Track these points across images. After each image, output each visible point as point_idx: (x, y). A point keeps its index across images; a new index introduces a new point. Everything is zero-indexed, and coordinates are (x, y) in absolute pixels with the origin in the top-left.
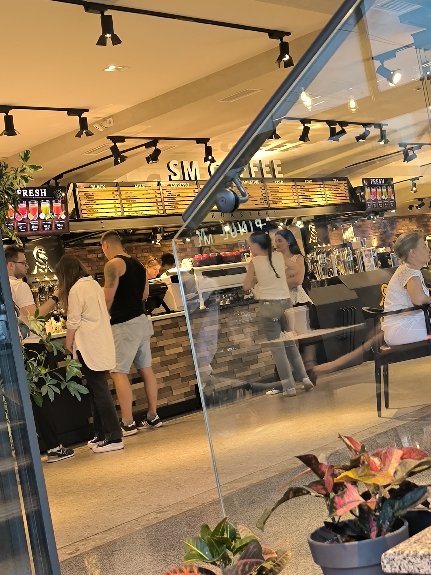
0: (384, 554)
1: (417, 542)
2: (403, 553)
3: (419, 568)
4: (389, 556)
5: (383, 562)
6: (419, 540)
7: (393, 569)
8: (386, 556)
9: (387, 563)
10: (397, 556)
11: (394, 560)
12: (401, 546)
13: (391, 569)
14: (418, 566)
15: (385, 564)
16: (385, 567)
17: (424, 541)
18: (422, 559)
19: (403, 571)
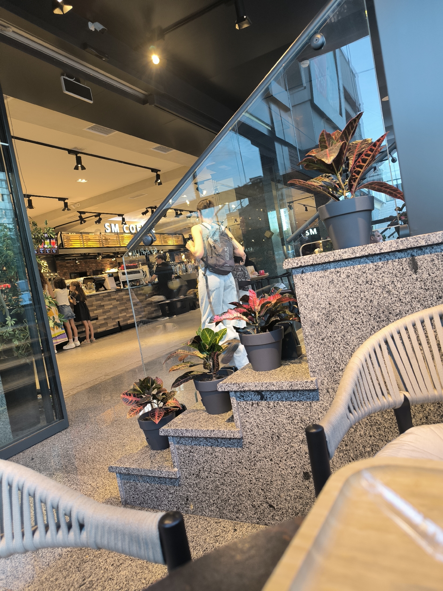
0: (218, 384)
4: (220, 385)
6: (231, 378)
10: (223, 384)
11: (222, 386)
12: (225, 380)
13: (221, 390)
15: (219, 388)
17: (234, 378)
18: (233, 385)
19: (226, 390)
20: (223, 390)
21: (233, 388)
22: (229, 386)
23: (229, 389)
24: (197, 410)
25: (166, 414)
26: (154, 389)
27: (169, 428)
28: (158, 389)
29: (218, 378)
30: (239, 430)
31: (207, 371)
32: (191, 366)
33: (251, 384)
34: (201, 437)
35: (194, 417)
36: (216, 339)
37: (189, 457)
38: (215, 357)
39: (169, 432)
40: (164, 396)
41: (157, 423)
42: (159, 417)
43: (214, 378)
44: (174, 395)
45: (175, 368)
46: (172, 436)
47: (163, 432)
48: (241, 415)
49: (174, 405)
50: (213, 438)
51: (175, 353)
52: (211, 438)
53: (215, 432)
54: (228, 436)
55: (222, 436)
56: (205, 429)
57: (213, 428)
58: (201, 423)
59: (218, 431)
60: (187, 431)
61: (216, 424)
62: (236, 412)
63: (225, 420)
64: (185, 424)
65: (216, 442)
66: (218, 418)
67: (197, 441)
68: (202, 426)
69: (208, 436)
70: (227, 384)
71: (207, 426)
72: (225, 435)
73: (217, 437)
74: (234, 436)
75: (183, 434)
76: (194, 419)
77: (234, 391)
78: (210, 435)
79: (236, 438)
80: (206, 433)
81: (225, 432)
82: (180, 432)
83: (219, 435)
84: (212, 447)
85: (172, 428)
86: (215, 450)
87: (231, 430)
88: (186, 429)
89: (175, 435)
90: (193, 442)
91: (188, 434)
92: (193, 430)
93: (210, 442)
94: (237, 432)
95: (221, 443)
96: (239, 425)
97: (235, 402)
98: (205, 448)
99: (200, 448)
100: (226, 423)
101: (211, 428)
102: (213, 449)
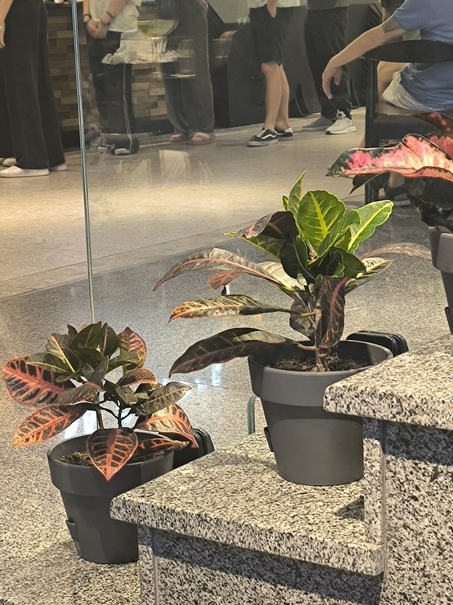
2: (356, 388)
12: (353, 379)
17: (386, 377)
19: (353, 412)
20: (344, 410)
21: (380, 408)
22: (364, 400)
23: (364, 411)
24: (247, 460)
25: (140, 455)
26: (112, 367)
27: (143, 500)
28: (129, 368)
29: (333, 367)
30: (375, 547)
31: (298, 337)
32: (245, 312)
33: (440, 407)
34: (244, 550)
35: (234, 479)
36: (348, 234)
37: (196, 603)
38: (335, 294)
39: (142, 514)
40: (144, 395)
41: (108, 477)
42: (119, 460)
43: (320, 365)
44: (177, 396)
45: (193, 310)
46: (152, 529)
47: (123, 511)
48: (391, 502)
49: (173, 430)
50: (284, 558)
51: (201, 257)
52: (278, 559)
53: (292, 541)
54: (334, 563)
55: (316, 557)
56: (261, 526)
57: (288, 527)
58: (251, 504)
59: (303, 540)
60: (202, 520)
61: (303, 517)
62: (374, 490)
63: (335, 510)
64: (199, 499)
65: (293, 574)
66: (313, 497)
67: (229, 558)
68: (254, 513)
69: (268, 549)
70: (359, 391)
71: (270, 516)
72: (327, 557)
73: (298, 558)
74: (354, 565)
75: (188, 527)
76: (233, 487)
77: (379, 421)
78: (275, 548)
79: (362, 572)
80: (263, 537)
81: (328, 548)
82: (177, 518)
83: (306, 554)
84: (275, 586)
85: (155, 501)
86: (283, 598)
87: (349, 545)
88: (199, 515)
89: (161, 527)
90: (216, 560)
91: (203, 532)
92: (223, 523)
93: (272, 569)
94: (369, 553)
95: (309, 580)
96: (379, 534)
97: (378, 458)
98: (252, 586)
99: (236, 581)
100: (334, 517)
101: (283, 525)
102: (279, 594)
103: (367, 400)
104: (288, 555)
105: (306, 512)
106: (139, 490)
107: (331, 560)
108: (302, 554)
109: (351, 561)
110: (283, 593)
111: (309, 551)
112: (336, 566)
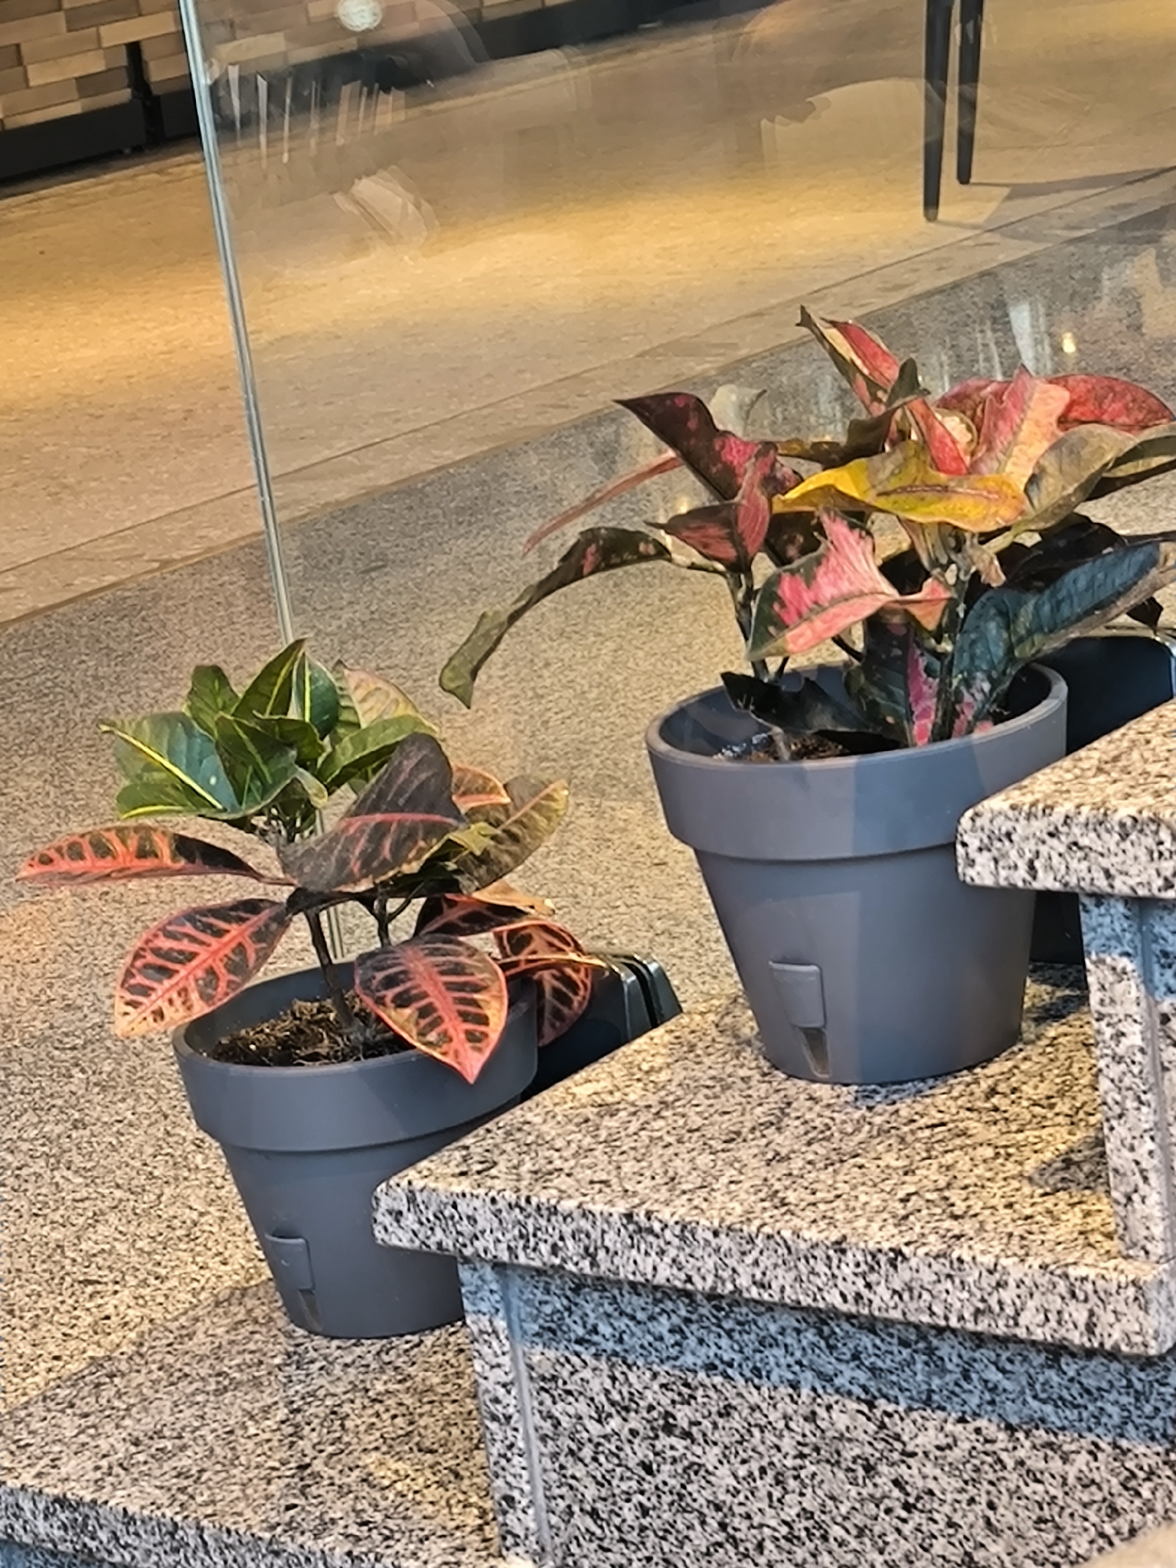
0: (970, 813)
1: (1107, 767)
2: (1048, 810)
3: (1113, 871)
4: (991, 821)
5: (964, 845)
6: (1116, 759)
7: (1003, 873)
8: (979, 822)
9: (980, 850)
10: (1023, 822)
11: (1008, 835)
12: (1042, 783)
13: (996, 875)
14: (1105, 863)
15: (973, 854)
16: (972, 863)
17: (1139, 766)
18: (1124, 836)
19: (1046, 881)
20: (1019, 877)
21: (1124, 863)
22: (1075, 844)
23: (1080, 874)
27: (464, 1185)
30: (1147, 1272)
34: (770, 1307)
35: (730, 1099)
37: (648, 1469)
39: (465, 1227)
46: (498, 1266)
47: (409, 1220)
50: (889, 1323)
52: (871, 1326)
53: (905, 1272)
54: (1032, 1325)
55: (978, 1312)
56: (812, 1234)
57: (891, 1229)
58: (781, 1169)
59: (936, 1267)
60: (640, 1230)
61: (934, 1196)
62: (1131, 1104)
63: (1029, 1167)
64: (628, 1167)
65: (919, 1366)
66: (964, 1133)
67: (729, 1333)
68: (791, 1197)
69: (837, 1301)
70: (1058, 816)
71: (838, 1203)
72: (1010, 1311)
73: (926, 1319)
74: (1090, 1328)
75: (601, 1254)
76: (727, 1123)
77: (1127, 900)
78: (858, 1297)
79: (1116, 1347)
80: (821, 1268)
81: (1012, 1284)
82: (567, 1230)
83: (948, 1307)
84: (871, 1405)
85: (498, 1184)
86: (898, 1437)
87: (1073, 1272)
88: (629, 1216)
89: (522, 1259)
90: (692, 1342)
91: (646, 1265)
92: (701, 1234)
93: (856, 1356)
94: (1131, 1292)
95: (967, 1377)
96: (1158, 1230)
97: (1133, 1009)
98: (805, 1410)
99: (755, 1398)
100: (1027, 1189)
101: (875, 1226)
102: (882, 1426)
103: (1084, 841)
104: (896, 1315)
105: (942, 1183)
106: (452, 1155)
107: (1023, 1320)
108: (938, 1309)
109: (1082, 1317)
110: (895, 1425)
111: (957, 1297)
112: (1039, 1335)
